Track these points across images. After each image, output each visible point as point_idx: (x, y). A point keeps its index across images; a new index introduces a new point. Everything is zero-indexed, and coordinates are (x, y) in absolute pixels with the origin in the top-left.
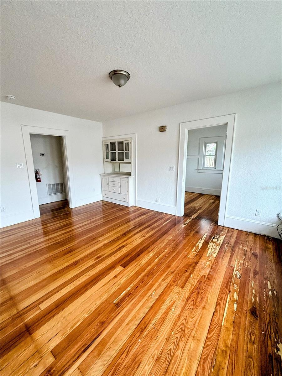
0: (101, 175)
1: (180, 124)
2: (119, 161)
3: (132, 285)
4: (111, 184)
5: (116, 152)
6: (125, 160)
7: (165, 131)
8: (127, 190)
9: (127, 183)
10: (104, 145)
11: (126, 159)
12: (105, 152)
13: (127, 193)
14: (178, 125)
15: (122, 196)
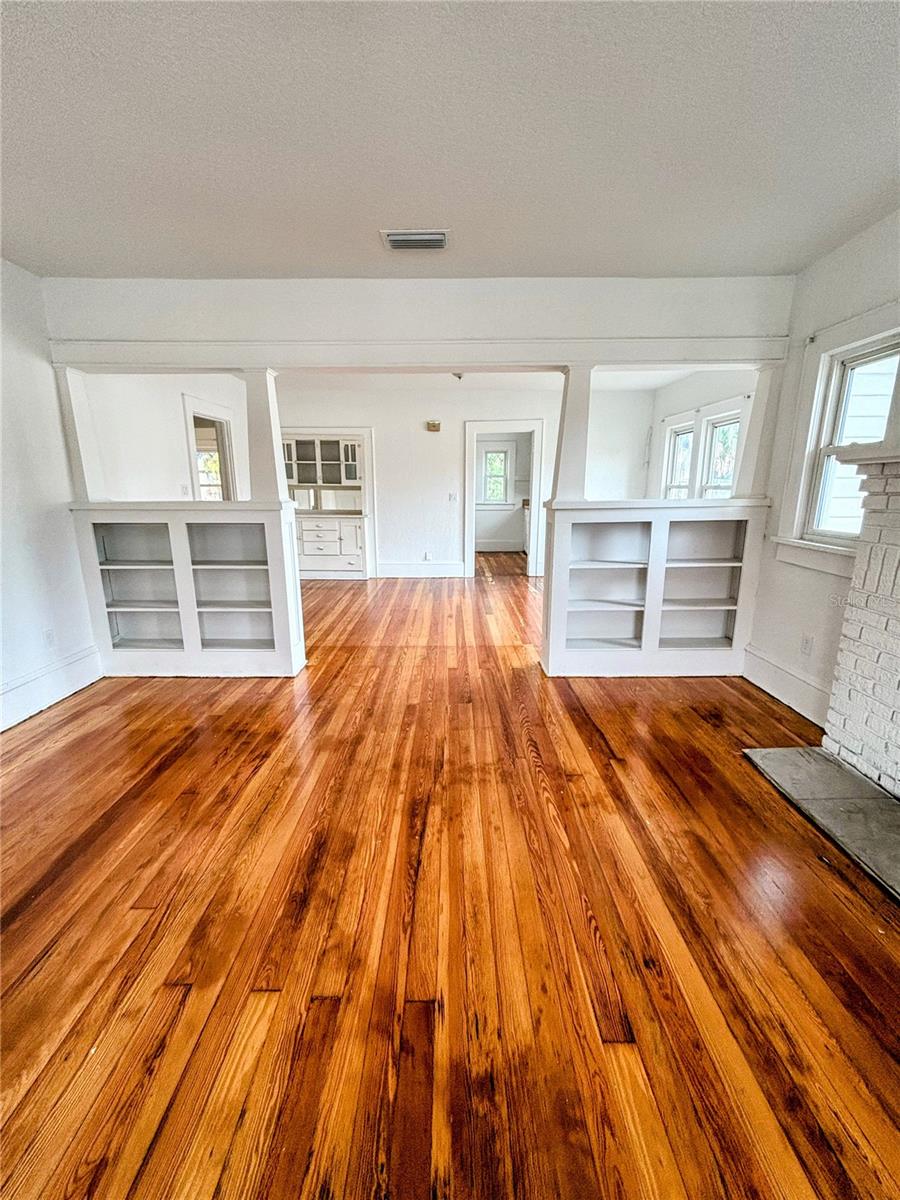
1: (464, 424)
2: (324, 483)
4: (307, 536)
5: (315, 464)
6: (345, 482)
7: (440, 431)
8: (360, 545)
9: (358, 530)
11: (347, 478)
13: (359, 552)
14: (461, 425)
15: (348, 559)
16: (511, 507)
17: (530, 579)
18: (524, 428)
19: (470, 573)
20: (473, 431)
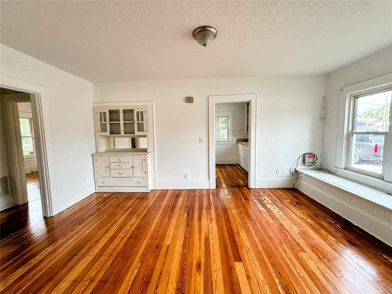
0: (93, 155)
1: (208, 97)
2: (124, 134)
3: (274, 275)
4: (113, 166)
5: (120, 123)
6: (137, 133)
7: (193, 102)
8: (144, 171)
9: (144, 162)
10: (97, 113)
11: (138, 131)
12: (99, 122)
13: (144, 175)
14: (207, 98)
15: (136, 180)
16: (231, 143)
17: (251, 191)
18: (245, 99)
19: (213, 186)
20: (213, 101)
